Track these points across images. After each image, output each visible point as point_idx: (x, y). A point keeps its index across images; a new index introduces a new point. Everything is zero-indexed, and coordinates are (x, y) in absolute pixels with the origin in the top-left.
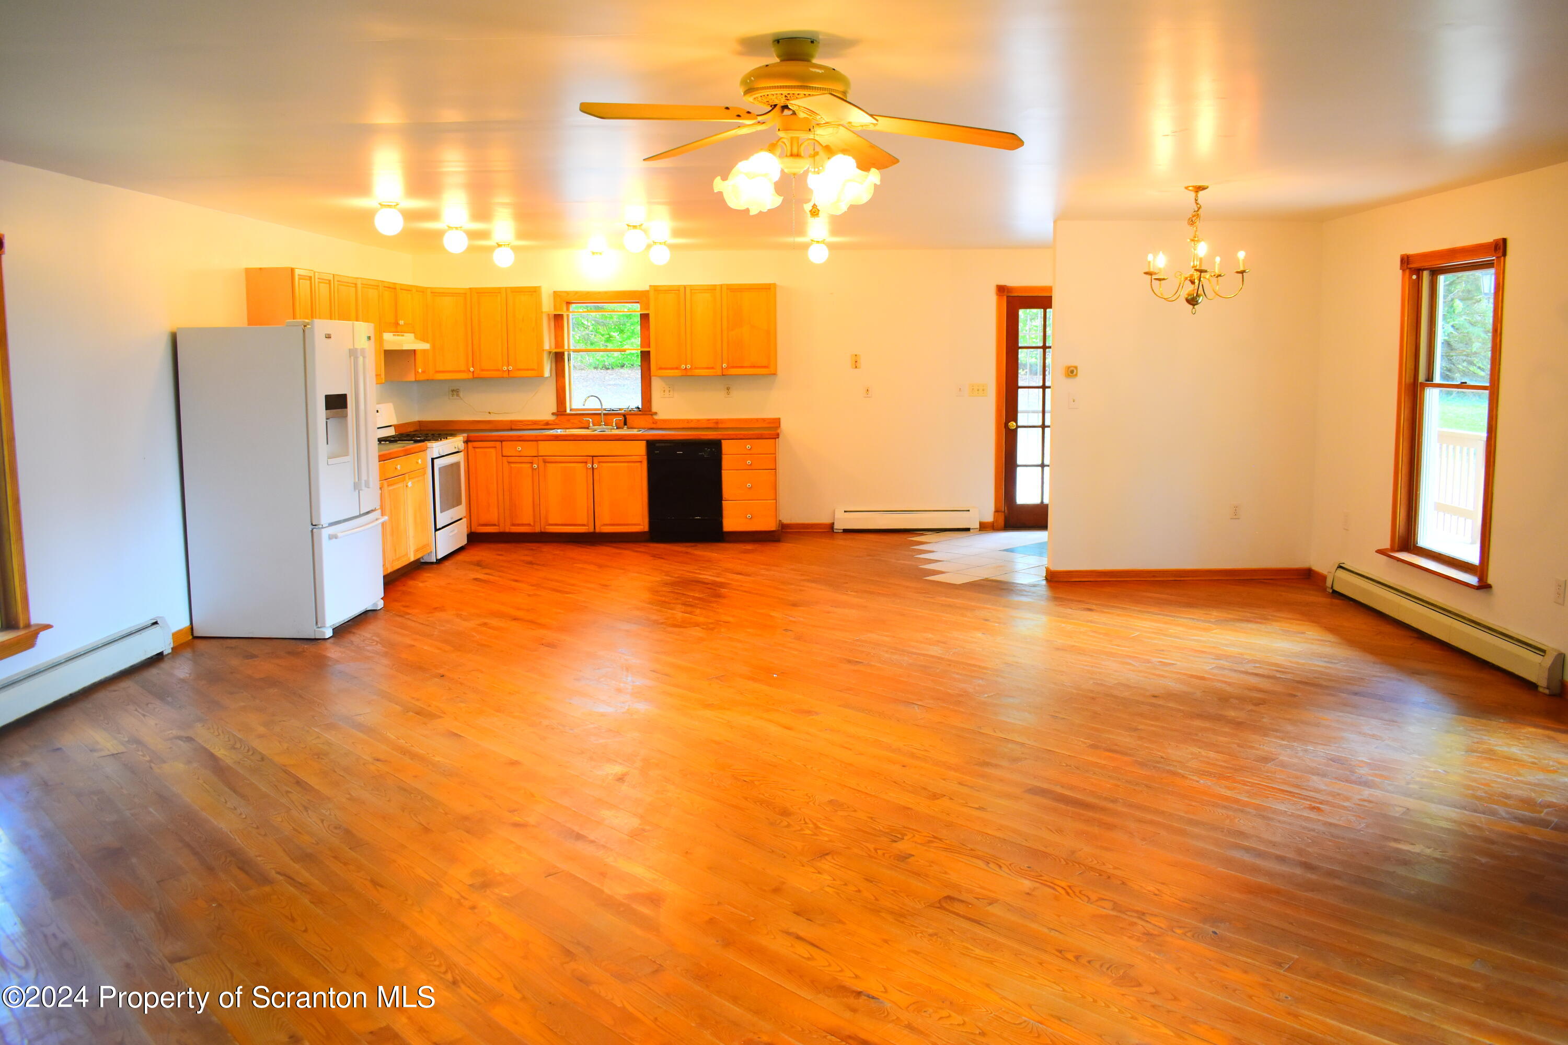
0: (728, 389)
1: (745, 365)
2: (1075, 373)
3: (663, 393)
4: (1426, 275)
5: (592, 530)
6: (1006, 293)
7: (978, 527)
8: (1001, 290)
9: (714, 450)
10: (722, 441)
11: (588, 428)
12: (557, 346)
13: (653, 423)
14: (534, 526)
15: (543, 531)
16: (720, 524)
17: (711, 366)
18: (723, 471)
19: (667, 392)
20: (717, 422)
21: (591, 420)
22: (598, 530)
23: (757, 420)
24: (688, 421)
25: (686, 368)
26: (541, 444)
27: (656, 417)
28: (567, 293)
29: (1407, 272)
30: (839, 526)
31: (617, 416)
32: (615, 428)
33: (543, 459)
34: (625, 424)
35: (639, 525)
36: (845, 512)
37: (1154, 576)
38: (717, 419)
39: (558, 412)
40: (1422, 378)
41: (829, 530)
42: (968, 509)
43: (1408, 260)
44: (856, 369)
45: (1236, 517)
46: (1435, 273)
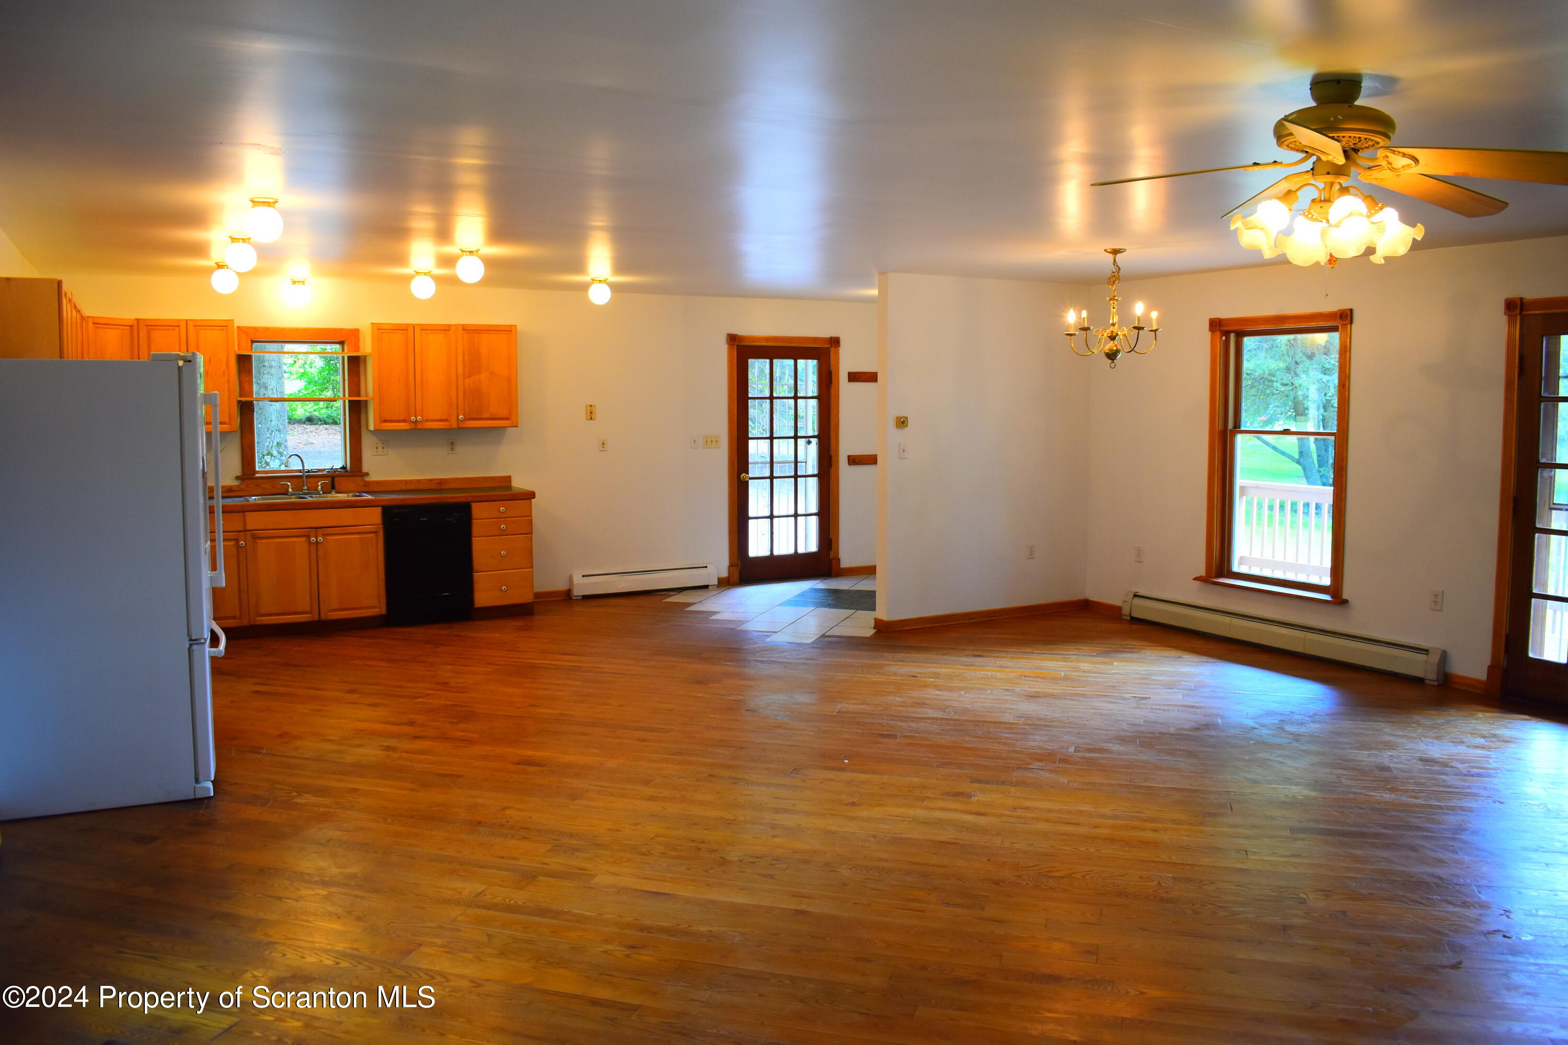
0: (452, 444)
1: (484, 417)
2: (905, 424)
3: (375, 450)
4: (1232, 336)
5: (316, 618)
6: (736, 343)
7: (717, 583)
8: (732, 339)
9: (463, 514)
10: (472, 504)
11: (286, 494)
12: (242, 394)
13: (364, 486)
14: (240, 618)
15: (252, 623)
16: (471, 599)
17: (444, 418)
18: (473, 539)
19: (380, 450)
20: (441, 481)
21: (289, 484)
22: (323, 617)
23: (486, 479)
24: (407, 482)
25: (416, 420)
26: (249, 516)
27: (367, 479)
28: (256, 329)
29: (1218, 334)
30: (578, 592)
31: (323, 479)
32: (321, 492)
33: (252, 533)
34: (333, 487)
35: (374, 607)
36: (583, 576)
37: (971, 619)
38: (440, 479)
39: (243, 475)
40: (1230, 425)
41: (567, 597)
42: (705, 565)
43: (1220, 323)
44: (591, 421)
45: (1032, 557)
46: (1240, 335)
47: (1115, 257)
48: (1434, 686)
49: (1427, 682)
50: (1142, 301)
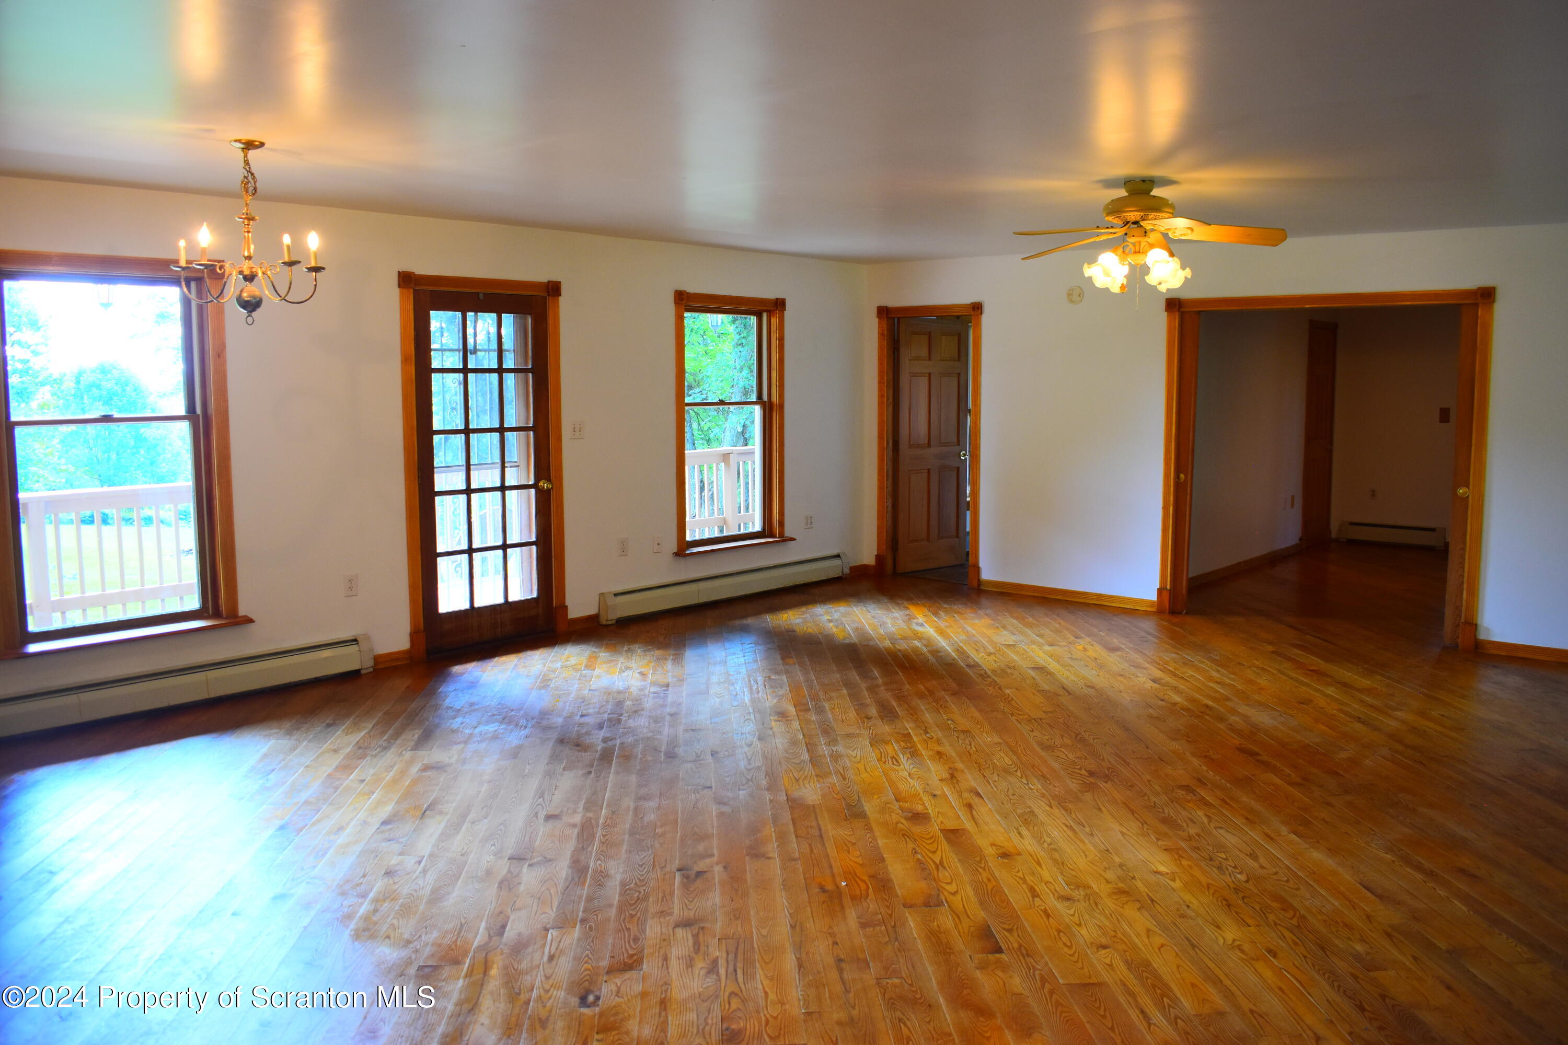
47: (246, 156)
48: (371, 672)
49: (363, 672)
50: (315, 231)
